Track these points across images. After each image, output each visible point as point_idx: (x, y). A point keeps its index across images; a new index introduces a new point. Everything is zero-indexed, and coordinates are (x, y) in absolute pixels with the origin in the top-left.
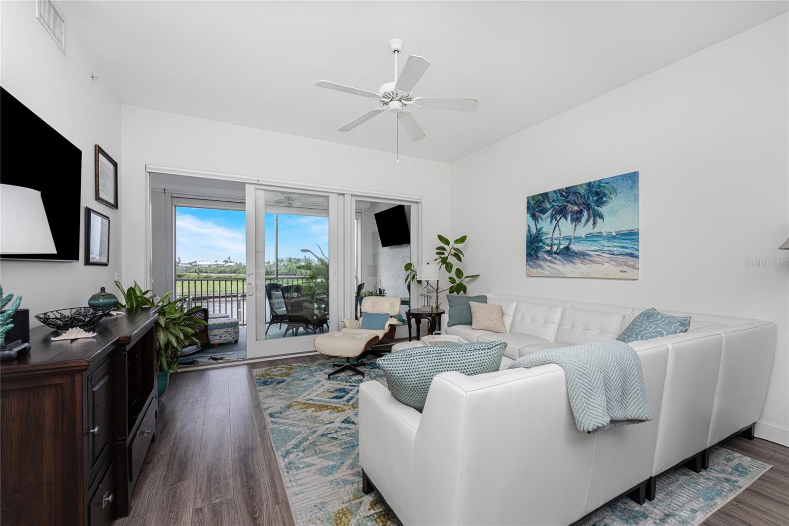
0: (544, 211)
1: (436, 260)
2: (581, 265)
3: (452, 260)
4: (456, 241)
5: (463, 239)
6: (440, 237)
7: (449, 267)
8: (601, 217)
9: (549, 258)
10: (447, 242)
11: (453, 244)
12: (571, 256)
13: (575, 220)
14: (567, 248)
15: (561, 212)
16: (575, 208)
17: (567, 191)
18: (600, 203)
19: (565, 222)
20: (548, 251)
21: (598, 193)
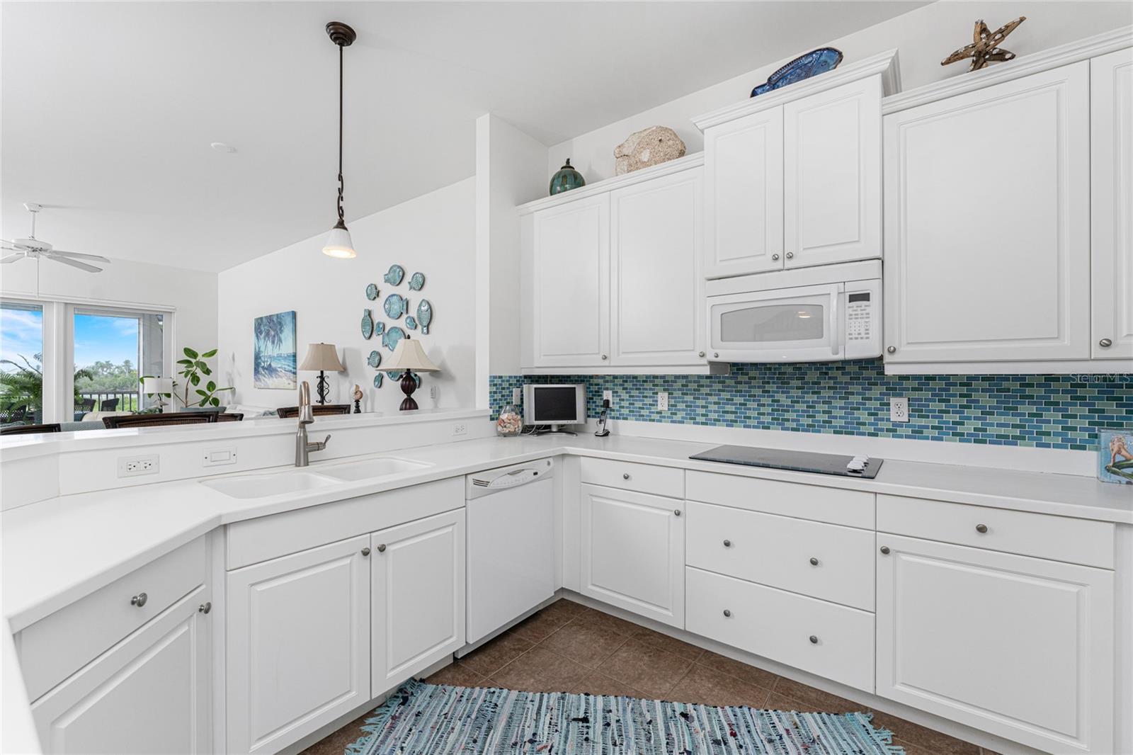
0: (261, 332)
1: (180, 373)
2: (275, 379)
3: (199, 372)
4: (203, 355)
5: (213, 353)
6: (187, 351)
7: (195, 380)
8: (281, 342)
9: (263, 372)
10: (194, 355)
11: (200, 358)
12: (270, 370)
13: (273, 342)
14: (270, 364)
15: (268, 334)
16: (273, 333)
17: (270, 318)
18: (281, 331)
19: (269, 344)
20: (263, 367)
21: (280, 323)
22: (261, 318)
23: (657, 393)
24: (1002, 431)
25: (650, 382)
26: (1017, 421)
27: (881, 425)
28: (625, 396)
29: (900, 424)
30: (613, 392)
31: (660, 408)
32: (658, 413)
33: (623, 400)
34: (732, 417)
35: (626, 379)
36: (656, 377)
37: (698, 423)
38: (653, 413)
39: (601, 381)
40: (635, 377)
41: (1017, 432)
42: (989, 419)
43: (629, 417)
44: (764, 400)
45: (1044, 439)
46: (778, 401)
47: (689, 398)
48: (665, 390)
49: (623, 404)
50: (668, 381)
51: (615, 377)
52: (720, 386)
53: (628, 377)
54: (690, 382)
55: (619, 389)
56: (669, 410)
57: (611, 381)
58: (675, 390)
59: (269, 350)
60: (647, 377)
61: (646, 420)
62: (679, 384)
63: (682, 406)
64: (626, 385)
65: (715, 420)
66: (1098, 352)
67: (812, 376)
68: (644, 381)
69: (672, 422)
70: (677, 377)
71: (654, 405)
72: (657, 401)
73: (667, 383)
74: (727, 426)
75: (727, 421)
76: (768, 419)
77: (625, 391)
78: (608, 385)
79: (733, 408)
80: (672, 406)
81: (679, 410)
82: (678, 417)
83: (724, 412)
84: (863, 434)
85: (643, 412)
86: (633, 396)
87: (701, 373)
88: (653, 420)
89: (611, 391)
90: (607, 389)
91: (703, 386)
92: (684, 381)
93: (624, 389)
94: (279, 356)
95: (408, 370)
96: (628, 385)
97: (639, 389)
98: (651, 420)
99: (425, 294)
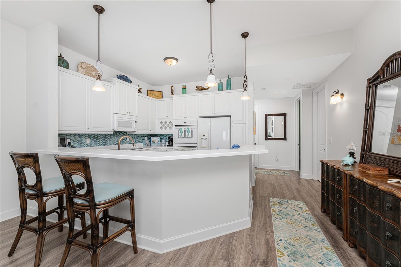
23: (86, 139)
24: (137, 141)
25: (84, 136)
26: (138, 140)
27: (127, 142)
28: (75, 140)
29: (128, 142)
30: (71, 139)
31: (87, 143)
32: (86, 144)
33: (74, 142)
34: (105, 143)
35: (75, 135)
36: (86, 134)
37: (97, 146)
38: (85, 145)
39: (65, 136)
40: (79, 134)
41: (138, 141)
42: (136, 140)
43: (77, 147)
44: (111, 139)
45: (140, 142)
46: (113, 139)
47: (95, 140)
48: (89, 138)
49: (74, 143)
50: (89, 135)
51: (71, 134)
52: (102, 136)
53: (76, 134)
54: (95, 135)
55: (73, 138)
56: (90, 143)
57: (70, 136)
58: (91, 138)
60: (83, 134)
61: (83, 147)
62: (92, 136)
63: (93, 142)
64: (75, 137)
65: (101, 145)
66: (150, 131)
67: (118, 134)
68: (82, 135)
69: (91, 146)
70: (92, 134)
71: (85, 142)
72: (86, 141)
73: (89, 136)
74: (104, 146)
75: (103, 144)
76: (111, 143)
77: (75, 139)
78: (68, 137)
79: (105, 141)
80: (91, 142)
81: (92, 143)
82: (92, 145)
83: (103, 142)
84: (124, 144)
85: (81, 145)
86: (78, 140)
87: (98, 133)
88: (85, 147)
89: (70, 139)
90: (68, 138)
91: (98, 136)
92: (94, 135)
93: (74, 138)
96: (77, 137)
97: (80, 138)
98: (84, 147)
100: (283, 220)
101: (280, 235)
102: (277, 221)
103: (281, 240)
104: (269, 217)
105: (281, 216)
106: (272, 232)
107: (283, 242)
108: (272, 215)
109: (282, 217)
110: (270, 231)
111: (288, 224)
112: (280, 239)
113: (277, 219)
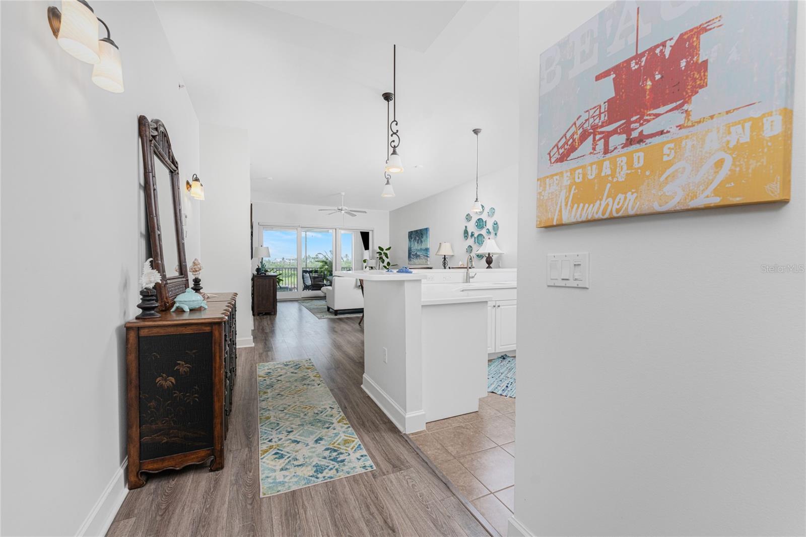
0: (412, 238)
2: (419, 260)
3: (384, 257)
4: (386, 250)
5: (389, 249)
6: (380, 248)
7: (383, 261)
8: (422, 242)
9: (413, 257)
10: (382, 250)
11: (385, 251)
12: (417, 256)
13: (418, 243)
14: (416, 253)
15: (415, 239)
16: (418, 238)
17: (416, 231)
18: (422, 237)
19: (416, 243)
20: (413, 255)
21: (422, 234)
22: (412, 232)
59: (416, 246)
94: (421, 249)
95: (489, 253)
99: (495, 218)
100: (320, 409)
101: (321, 389)
102: (329, 404)
103: (318, 385)
104: (346, 408)
105: (325, 414)
106: (331, 390)
107: (316, 384)
108: (341, 411)
109: (324, 412)
110: (335, 390)
111: (311, 405)
112: (320, 386)
113: (330, 407)
